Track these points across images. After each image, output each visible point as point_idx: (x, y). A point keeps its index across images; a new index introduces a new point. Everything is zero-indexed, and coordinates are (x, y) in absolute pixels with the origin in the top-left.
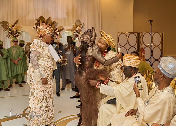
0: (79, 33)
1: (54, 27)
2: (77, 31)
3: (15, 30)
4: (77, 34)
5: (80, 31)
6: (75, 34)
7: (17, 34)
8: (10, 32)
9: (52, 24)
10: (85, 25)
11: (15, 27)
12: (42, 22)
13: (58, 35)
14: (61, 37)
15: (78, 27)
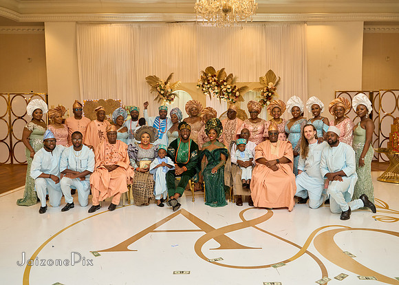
0: (273, 93)
1: (232, 83)
2: (268, 90)
3: (169, 90)
4: (270, 94)
5: (275, 89)
6: (265, 94)
7: (172, 96)
8: (162, 92)
9: (227, 78)
10: (282, 80)
11: (168, 85)
12: (212, 77)
13: (237, 97)
14: (243, 101)
15: (271, 84)
